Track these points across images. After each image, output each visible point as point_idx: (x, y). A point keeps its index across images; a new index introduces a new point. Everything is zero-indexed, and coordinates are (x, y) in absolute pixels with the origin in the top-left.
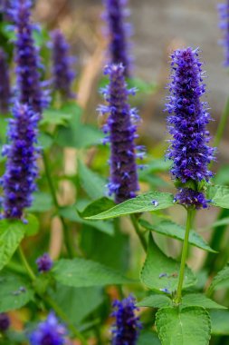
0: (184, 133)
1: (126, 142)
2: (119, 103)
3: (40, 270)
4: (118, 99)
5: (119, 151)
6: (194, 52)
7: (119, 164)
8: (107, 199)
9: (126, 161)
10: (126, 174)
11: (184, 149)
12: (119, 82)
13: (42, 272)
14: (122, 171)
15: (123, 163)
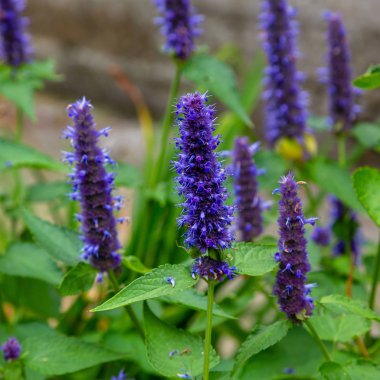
0: (200, 196)
1: (101, 194)
2: (89, 149)
3: (7, 358)
4: (88, 144)
5: (94, 206)
6: (203, 97)
7: (96, 222)
8: (83, 264)
9: (105, 217)
10: (106, 232)
11: (203, 215)
12: (87, 123)
13: (10, 361)
14: (100, 229)
15: (100, 219)
